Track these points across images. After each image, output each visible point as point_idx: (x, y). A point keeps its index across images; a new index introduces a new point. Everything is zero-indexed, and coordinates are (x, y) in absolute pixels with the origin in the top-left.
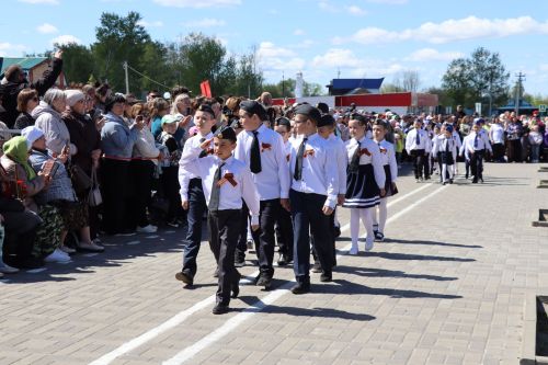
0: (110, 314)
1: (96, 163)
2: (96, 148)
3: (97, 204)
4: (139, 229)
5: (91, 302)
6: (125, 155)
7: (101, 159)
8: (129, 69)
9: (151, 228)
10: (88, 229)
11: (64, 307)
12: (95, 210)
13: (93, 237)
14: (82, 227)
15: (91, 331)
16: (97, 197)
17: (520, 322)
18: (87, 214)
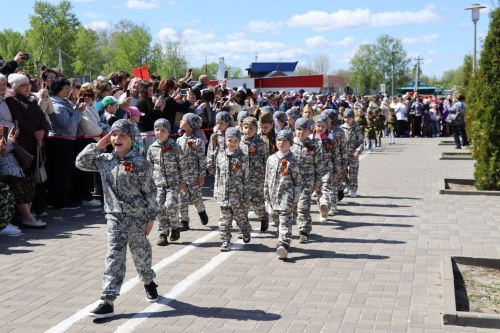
0: (62, 283)
1: (41, 143)
2: (39, 129)
3: (43, 180)
4: (85, 203)
5: (45, 272)
6: (69, 133)
9: (96, 202)
11: (19, 278)
15: (47, 299)
16: (43, 174)
17: (438, 282)
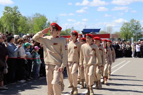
2: (7, 55)
3: (7, 73)
4: (18, 81)
7: (8, 58)
8: (14, 25)
9: (23, 81)
10: (3, 82)
12: (6, 75)
13: (4, 85)
14: (1, 81)
16: (7, 71)
18: (3, 77)
